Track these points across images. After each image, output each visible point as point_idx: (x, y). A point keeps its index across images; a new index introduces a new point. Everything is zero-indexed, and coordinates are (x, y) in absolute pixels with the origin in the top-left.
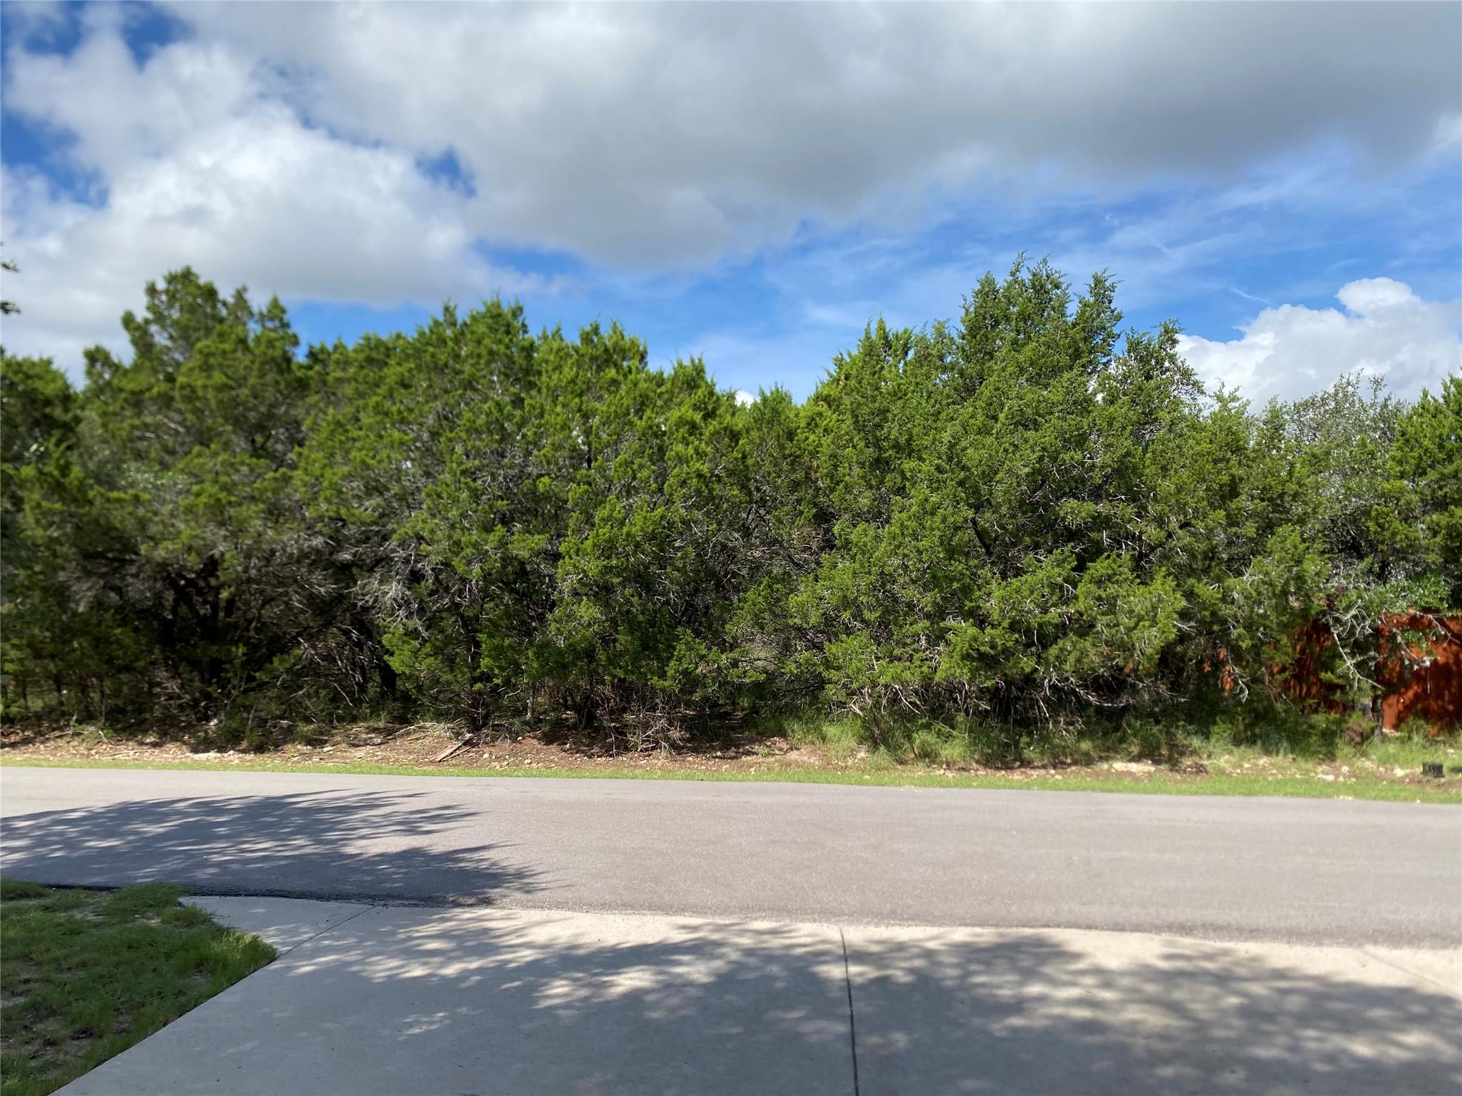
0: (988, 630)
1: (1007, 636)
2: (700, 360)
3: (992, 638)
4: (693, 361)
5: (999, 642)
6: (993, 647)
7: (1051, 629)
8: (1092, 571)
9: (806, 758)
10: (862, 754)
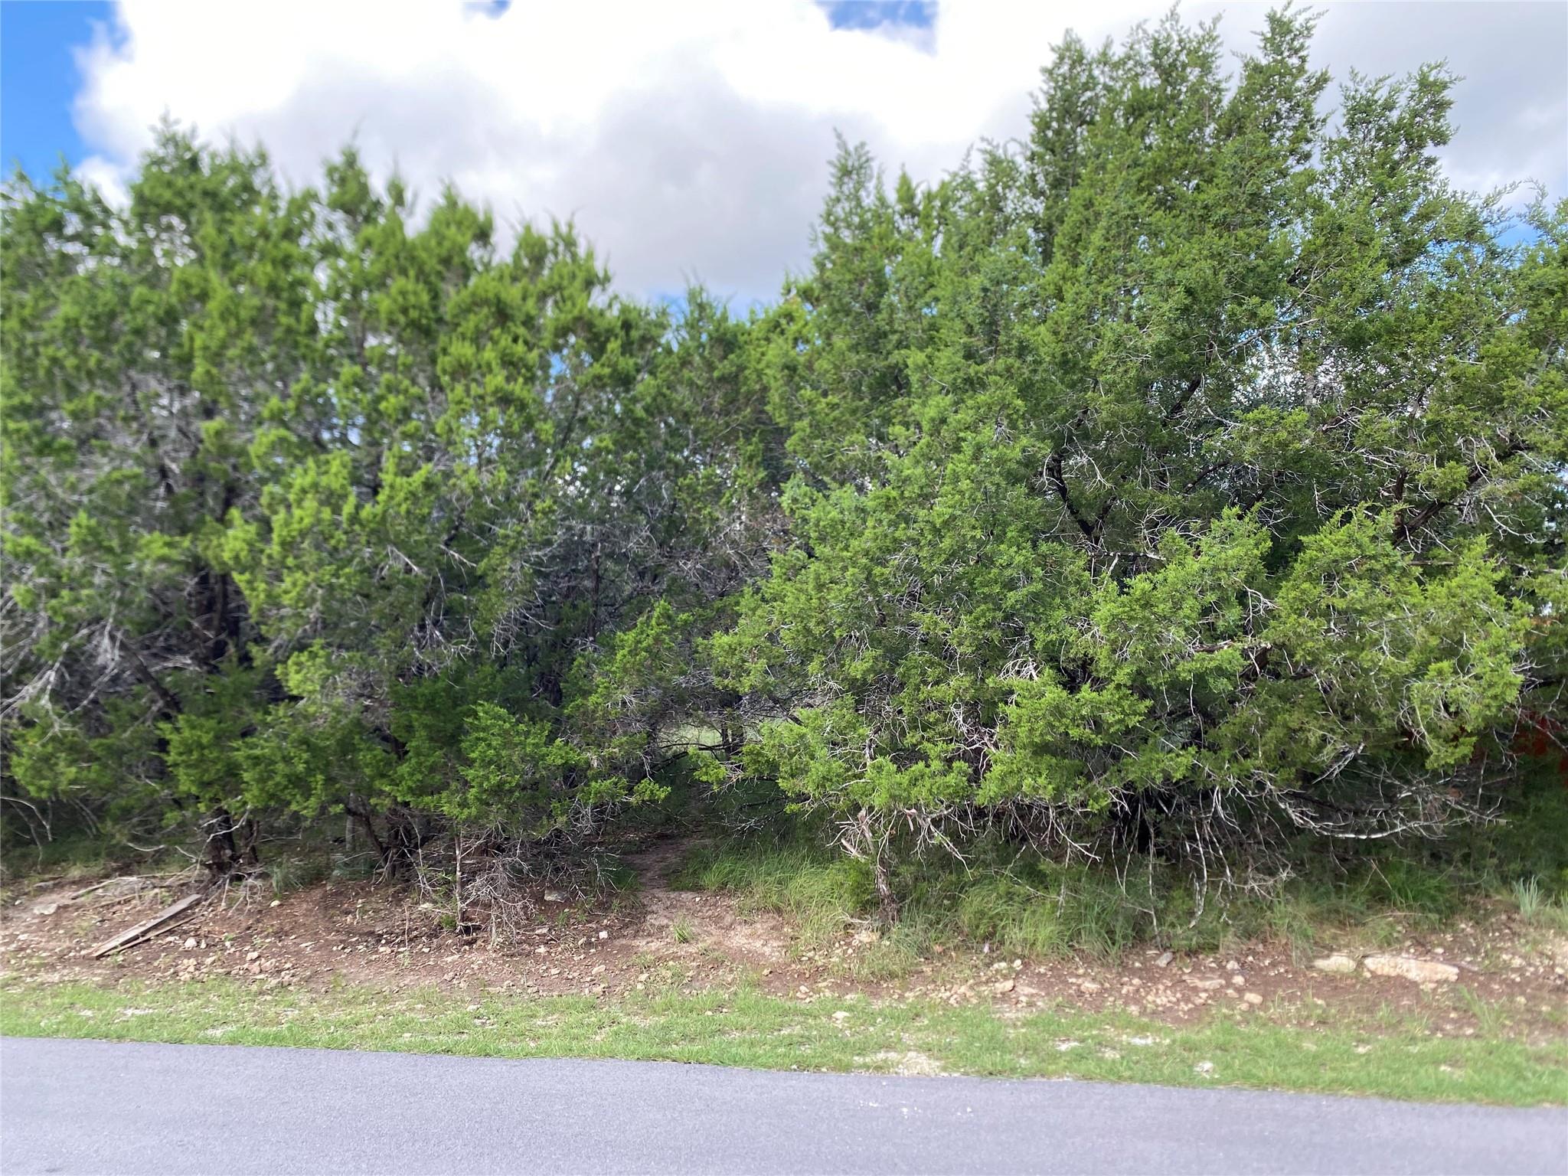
0: (1086, 692)
1: (1126, 704)
2: (570, 226)
3: (1097, 707)
4: (556, 227)
5: (1109, 717)
6: (1098, 725)
7: (1222, 685)
8: (1310, 553)
9: (758, 944)
10: (864, 937)
